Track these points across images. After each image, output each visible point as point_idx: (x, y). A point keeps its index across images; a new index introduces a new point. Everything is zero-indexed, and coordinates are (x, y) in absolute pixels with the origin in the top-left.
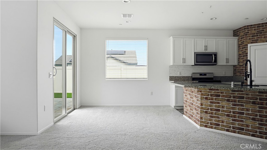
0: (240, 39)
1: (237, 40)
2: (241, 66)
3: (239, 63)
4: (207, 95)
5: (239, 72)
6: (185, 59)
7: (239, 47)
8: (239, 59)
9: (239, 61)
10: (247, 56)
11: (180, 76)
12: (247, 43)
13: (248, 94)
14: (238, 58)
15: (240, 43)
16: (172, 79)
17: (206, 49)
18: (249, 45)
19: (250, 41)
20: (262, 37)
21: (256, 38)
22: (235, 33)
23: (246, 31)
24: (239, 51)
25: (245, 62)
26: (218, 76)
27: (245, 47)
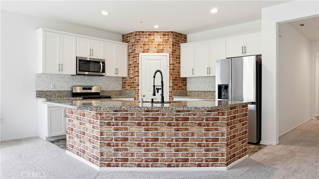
0: (130, 46)
1: (127, 46)
2: (131, 78)
3: (129, 75)
4: (109, 118)
5: (129, 85)
6: (62, 65)
7: (129, 55)
8: (129, 70)
9: (129, 72)
10: (138, 66)
11: (53, 90)
12: (139, 52)
13: (164, 114)
14: (128, 68)
15: (130, 51)
16: (40, 94)
17: (91, 54)
18: (141, 54)
19: (141, 50)
20: (153, 47)
21: (147, 47)
22: (125, 38)
23: (138, 37)
24: (129, 61)
25: (136, 74)
26: (106, 90)
27: (136, 56)
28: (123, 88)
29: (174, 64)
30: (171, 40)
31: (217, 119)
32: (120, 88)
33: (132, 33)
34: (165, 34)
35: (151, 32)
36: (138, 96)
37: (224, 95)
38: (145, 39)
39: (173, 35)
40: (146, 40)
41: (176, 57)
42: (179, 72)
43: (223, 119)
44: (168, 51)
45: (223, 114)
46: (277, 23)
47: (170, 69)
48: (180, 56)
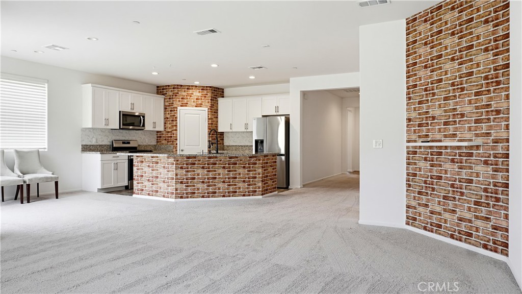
0: (167, 99)
1: (163, 99)
2: (168, 132)
3: (165, 129)
5: (165, 139)
6: (108, 119)
7: (166, 108)
8: (165, 123)
9: (165, 126)
10: (176, 120)
11: (96, 144)
12: (177, 105)
15: (167, 104)
16: (85, 148)
17: (132, 108)
18: (179, 108)
19: (180, 103)
20: (191, 101)
21: (185, 101)
22: (160, 90)
23: (176, 91)
24: (165, 114)
25: (174, 128)
26: (141, 144)
27: (174, 110)
28: (157, 142)
29: (212, 119)
30: (209, 94)
31: (256, 164)
32: (154, 142)
33: (169, 86)
34: (203, 88)
35: (190, 86)
36: (177, 150)
37: (260, 149)
38: (183, 93)
39: (212, 90)
40: (185, 94)
41: (214, 111)
42: (217, 127)
43: (259, 164)
44: (206, 105)
45: (259, 160)
46: (301, 91)
47: (209, 124)
48: (217, 110)
